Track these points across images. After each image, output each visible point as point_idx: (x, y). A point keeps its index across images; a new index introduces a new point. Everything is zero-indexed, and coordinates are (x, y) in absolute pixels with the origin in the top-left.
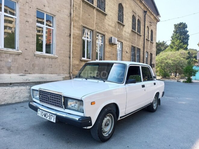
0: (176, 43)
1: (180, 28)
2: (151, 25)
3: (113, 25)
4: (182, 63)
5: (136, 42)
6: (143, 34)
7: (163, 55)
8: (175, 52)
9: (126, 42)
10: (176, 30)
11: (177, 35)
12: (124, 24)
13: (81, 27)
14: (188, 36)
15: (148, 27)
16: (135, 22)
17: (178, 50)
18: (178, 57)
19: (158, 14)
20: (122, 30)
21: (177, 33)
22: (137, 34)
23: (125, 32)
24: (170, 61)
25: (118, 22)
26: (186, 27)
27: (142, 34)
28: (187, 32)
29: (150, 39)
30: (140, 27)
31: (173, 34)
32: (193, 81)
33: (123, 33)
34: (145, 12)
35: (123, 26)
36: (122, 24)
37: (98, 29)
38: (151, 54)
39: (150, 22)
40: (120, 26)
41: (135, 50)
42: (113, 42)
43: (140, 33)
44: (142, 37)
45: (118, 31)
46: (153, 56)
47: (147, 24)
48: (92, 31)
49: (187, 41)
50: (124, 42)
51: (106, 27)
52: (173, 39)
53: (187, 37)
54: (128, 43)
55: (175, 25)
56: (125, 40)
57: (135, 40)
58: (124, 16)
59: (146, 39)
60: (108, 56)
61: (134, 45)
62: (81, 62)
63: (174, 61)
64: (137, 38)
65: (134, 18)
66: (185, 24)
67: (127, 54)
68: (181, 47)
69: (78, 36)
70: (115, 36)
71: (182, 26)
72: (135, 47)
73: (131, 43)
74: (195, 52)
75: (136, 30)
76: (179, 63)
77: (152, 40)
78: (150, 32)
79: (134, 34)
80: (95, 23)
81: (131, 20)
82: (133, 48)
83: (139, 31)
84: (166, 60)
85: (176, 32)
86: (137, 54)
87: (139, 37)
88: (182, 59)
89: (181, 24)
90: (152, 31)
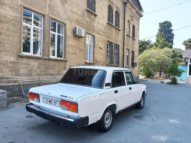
0: (161, 41)
1: (164, 26)
2: (132, 20)
3: (80, 13)
4: (166, 62)
5: (113, 37)
6: (123, 29)
7: (146, 53)
8: (159, 50)
9: (99, 36)
10: (161, 29)
11: (162, 33)
12: (96, 13)
13: (20, 8)
14: (173, 35)
15: (128, 21)
16: (112, 13)
17: (163, 48)
18: (163, 55)
19: (141, 9)
20: (93, 20)
21: (162, 32)
22: (115, 28)
23: (98, 23)
24: (154, 60)
25: (87, 10)
26: (171, 26)
27: (121, 27)
28: (172, 30)
29: (131, 35)
30: (119, 20)
31: (158, 33)
32: (179, 82)
33: (96, 25)
34: (125, 4)
35: (95, 16)
36: (92, 14)
37: (53, 15)
38: (133, 52)
39: (131, 16)
40: (90, 15)
41: (112, 46)
43: (119, 27)
44: (121, 32)
45: (87, 21)
46: (136, 54)
47: (128, 18)
48: (44, 16)
49: (172, 40)
50: (97, 36)
51: (68, 14)
52: (158, 38)
53: (172, 36)
54: (102, 37)
55: (159, 24)
56: (98, 33)
57: (112, 34)
58: (96, 4)
59: (127, 35)
60: (72, 52)
61: (110, 40)
63: (159, 59)
64: (115, 32)
65: (110, 8)
66: (170, 22)
67: (101, 51)
68: (166, 45)
69: (13, 20)
70: (83, 27)
71: (166, 24)
72: (112, 43)
73: (107, 38)
74: (180, 51)
75: (114, 23)
76: (163, 62)
77: (134, 35)
78: (131, 28)
79: (111, 27)
80: (48, 5)
81: (106, 10)
82: (110, 44)
83: (117, 24)
84: (149, 58)
85: (160, 31)
86: (115, 51)
87: (118, 31)
88: (166, 57)
89: (165, 22)
90: (134, 27)
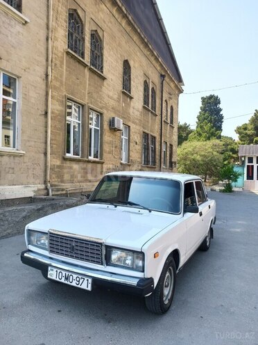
0: (206, 128)
1: (210, 103)
2: (170, 98)
3: (116, 97)
4: (215, 161)
5: (150, 125)
6: (160, 113)
7: (188, 146)
8: (205, 143)
9: (134, 126)
10: (205, 107)
11: (206, 115)
12: (132, 95)
13: (64, 100)
14: (222, 117)
15: (166, 101)
16: (148, 92)
17: (209, 139)
18: (210, 150)
19: (180, 80)
20: (129, 105)
21: (206, 111)
22: (152, 112)
23: (134, 108)
24: (198, 158)
25: (123, 92)
27: (158, 112)
28: (221, 110)
29: (169, 121)
30: (155, 101)
31: (200, 113)
32: (234, 189)
33: (131, 110)
34: (163, 76)
35: (131, 98)
36: (128, 96)
37: (91, 103)
38: (171, 145)
39: (170, 94)
40: (126, 97)
41: (148, 139)
42: (116, 126)
43: (155, 111)
44: (158, 118)
45: (122, 106)
46: (174, 148)
47: (165, 96)
48: (83, 106)
49: (221, 125)
50: (132, 126)
51: (105, 100)
52: (199, 120)
53: (221, 119)
54: (138, 127)
55: (202, 98)
56: (134, 122)
57: (148, 122)
58: (132, 82)
59: (164, 121)
60: (108, 150)
61: (146, 131)
62: (64, 162)
63: (204, 156)
64: (152, 119)
65: (146, 85)
66: (217, 97)
67: (137, 146)
68: (213, 135)
69: (59, 115)
70: (119, 116)
71: (212, 100)
72: (148, 134)
73: (144, 128)
75: (150, 106)
76: (211, 160)
77: (172, 122)
78: (169, 110)
79: (147, 112)
80: (87, 92)
81: (142, 89)
82: (146, 136)
83: (154, 107)
84: (192, 155)
85: (204, 109)
86: (151, 146)
87: (154, 117)
88: (215, 153)
89: (211, 97)
90: (172, 107)
